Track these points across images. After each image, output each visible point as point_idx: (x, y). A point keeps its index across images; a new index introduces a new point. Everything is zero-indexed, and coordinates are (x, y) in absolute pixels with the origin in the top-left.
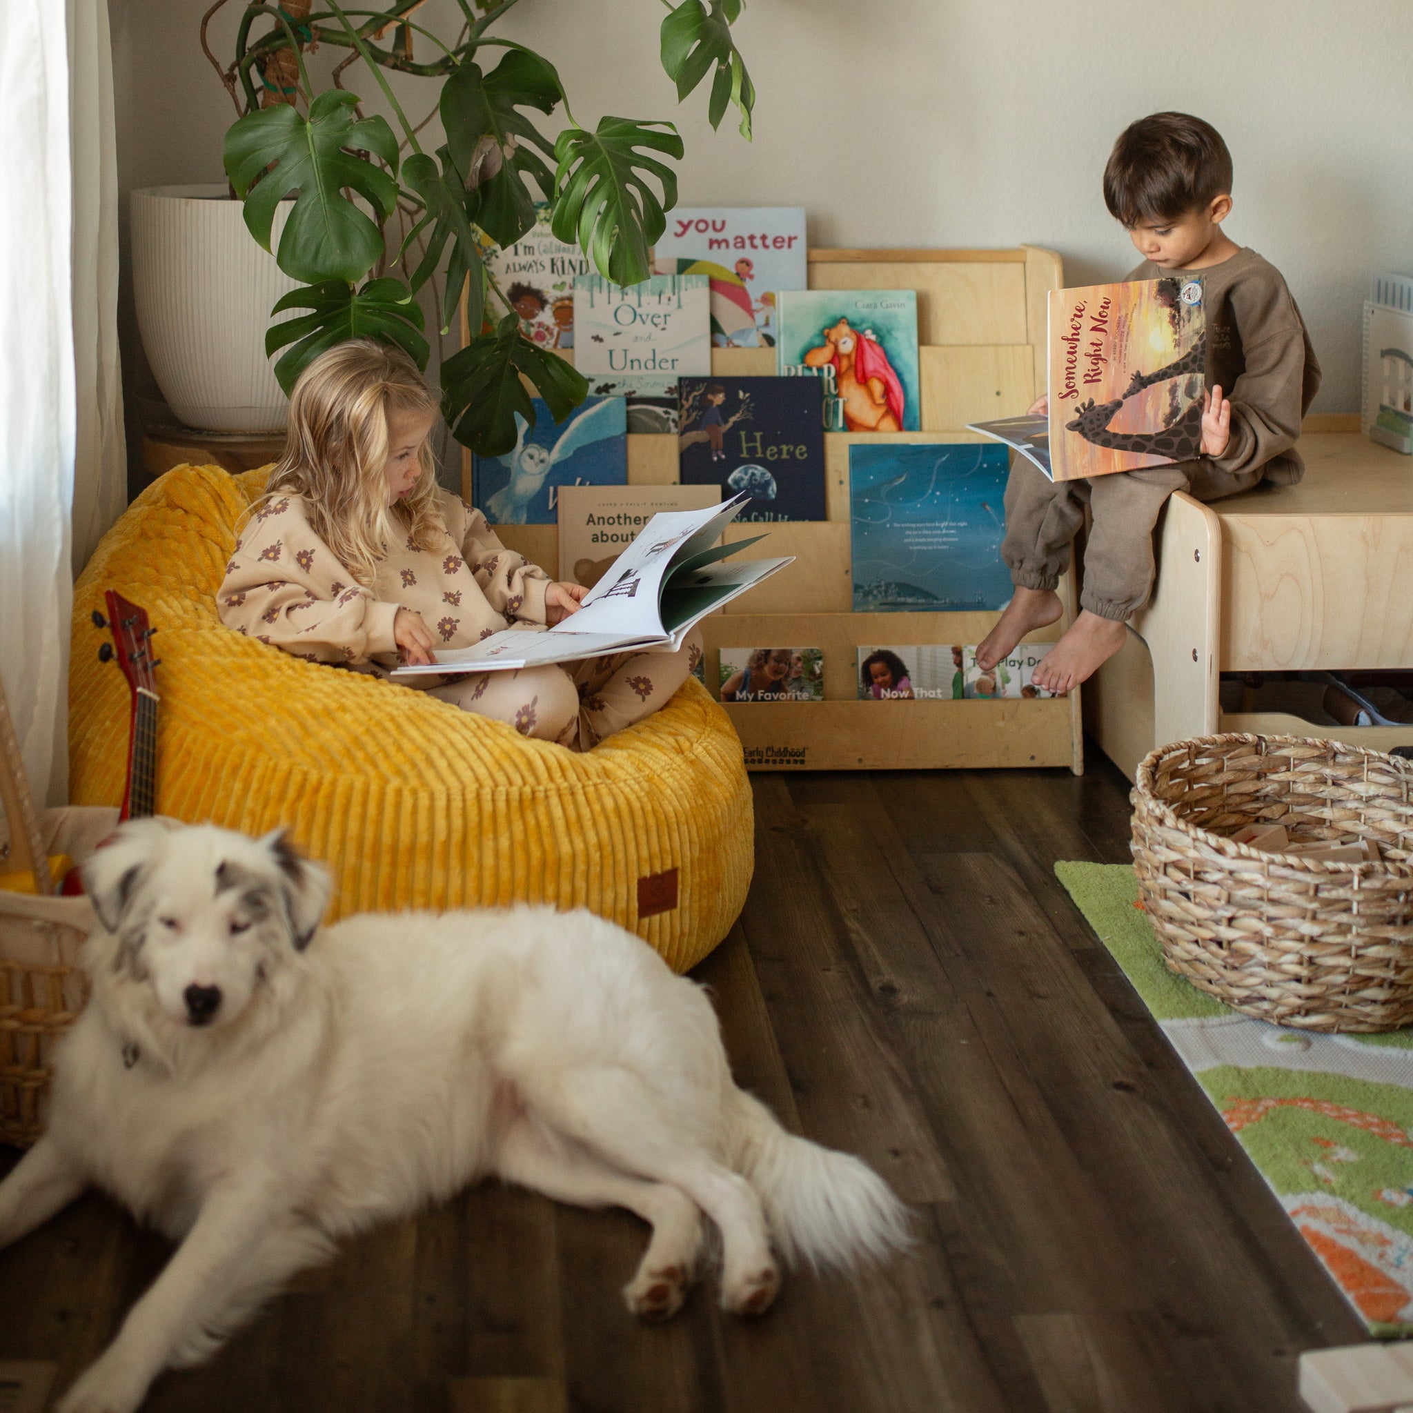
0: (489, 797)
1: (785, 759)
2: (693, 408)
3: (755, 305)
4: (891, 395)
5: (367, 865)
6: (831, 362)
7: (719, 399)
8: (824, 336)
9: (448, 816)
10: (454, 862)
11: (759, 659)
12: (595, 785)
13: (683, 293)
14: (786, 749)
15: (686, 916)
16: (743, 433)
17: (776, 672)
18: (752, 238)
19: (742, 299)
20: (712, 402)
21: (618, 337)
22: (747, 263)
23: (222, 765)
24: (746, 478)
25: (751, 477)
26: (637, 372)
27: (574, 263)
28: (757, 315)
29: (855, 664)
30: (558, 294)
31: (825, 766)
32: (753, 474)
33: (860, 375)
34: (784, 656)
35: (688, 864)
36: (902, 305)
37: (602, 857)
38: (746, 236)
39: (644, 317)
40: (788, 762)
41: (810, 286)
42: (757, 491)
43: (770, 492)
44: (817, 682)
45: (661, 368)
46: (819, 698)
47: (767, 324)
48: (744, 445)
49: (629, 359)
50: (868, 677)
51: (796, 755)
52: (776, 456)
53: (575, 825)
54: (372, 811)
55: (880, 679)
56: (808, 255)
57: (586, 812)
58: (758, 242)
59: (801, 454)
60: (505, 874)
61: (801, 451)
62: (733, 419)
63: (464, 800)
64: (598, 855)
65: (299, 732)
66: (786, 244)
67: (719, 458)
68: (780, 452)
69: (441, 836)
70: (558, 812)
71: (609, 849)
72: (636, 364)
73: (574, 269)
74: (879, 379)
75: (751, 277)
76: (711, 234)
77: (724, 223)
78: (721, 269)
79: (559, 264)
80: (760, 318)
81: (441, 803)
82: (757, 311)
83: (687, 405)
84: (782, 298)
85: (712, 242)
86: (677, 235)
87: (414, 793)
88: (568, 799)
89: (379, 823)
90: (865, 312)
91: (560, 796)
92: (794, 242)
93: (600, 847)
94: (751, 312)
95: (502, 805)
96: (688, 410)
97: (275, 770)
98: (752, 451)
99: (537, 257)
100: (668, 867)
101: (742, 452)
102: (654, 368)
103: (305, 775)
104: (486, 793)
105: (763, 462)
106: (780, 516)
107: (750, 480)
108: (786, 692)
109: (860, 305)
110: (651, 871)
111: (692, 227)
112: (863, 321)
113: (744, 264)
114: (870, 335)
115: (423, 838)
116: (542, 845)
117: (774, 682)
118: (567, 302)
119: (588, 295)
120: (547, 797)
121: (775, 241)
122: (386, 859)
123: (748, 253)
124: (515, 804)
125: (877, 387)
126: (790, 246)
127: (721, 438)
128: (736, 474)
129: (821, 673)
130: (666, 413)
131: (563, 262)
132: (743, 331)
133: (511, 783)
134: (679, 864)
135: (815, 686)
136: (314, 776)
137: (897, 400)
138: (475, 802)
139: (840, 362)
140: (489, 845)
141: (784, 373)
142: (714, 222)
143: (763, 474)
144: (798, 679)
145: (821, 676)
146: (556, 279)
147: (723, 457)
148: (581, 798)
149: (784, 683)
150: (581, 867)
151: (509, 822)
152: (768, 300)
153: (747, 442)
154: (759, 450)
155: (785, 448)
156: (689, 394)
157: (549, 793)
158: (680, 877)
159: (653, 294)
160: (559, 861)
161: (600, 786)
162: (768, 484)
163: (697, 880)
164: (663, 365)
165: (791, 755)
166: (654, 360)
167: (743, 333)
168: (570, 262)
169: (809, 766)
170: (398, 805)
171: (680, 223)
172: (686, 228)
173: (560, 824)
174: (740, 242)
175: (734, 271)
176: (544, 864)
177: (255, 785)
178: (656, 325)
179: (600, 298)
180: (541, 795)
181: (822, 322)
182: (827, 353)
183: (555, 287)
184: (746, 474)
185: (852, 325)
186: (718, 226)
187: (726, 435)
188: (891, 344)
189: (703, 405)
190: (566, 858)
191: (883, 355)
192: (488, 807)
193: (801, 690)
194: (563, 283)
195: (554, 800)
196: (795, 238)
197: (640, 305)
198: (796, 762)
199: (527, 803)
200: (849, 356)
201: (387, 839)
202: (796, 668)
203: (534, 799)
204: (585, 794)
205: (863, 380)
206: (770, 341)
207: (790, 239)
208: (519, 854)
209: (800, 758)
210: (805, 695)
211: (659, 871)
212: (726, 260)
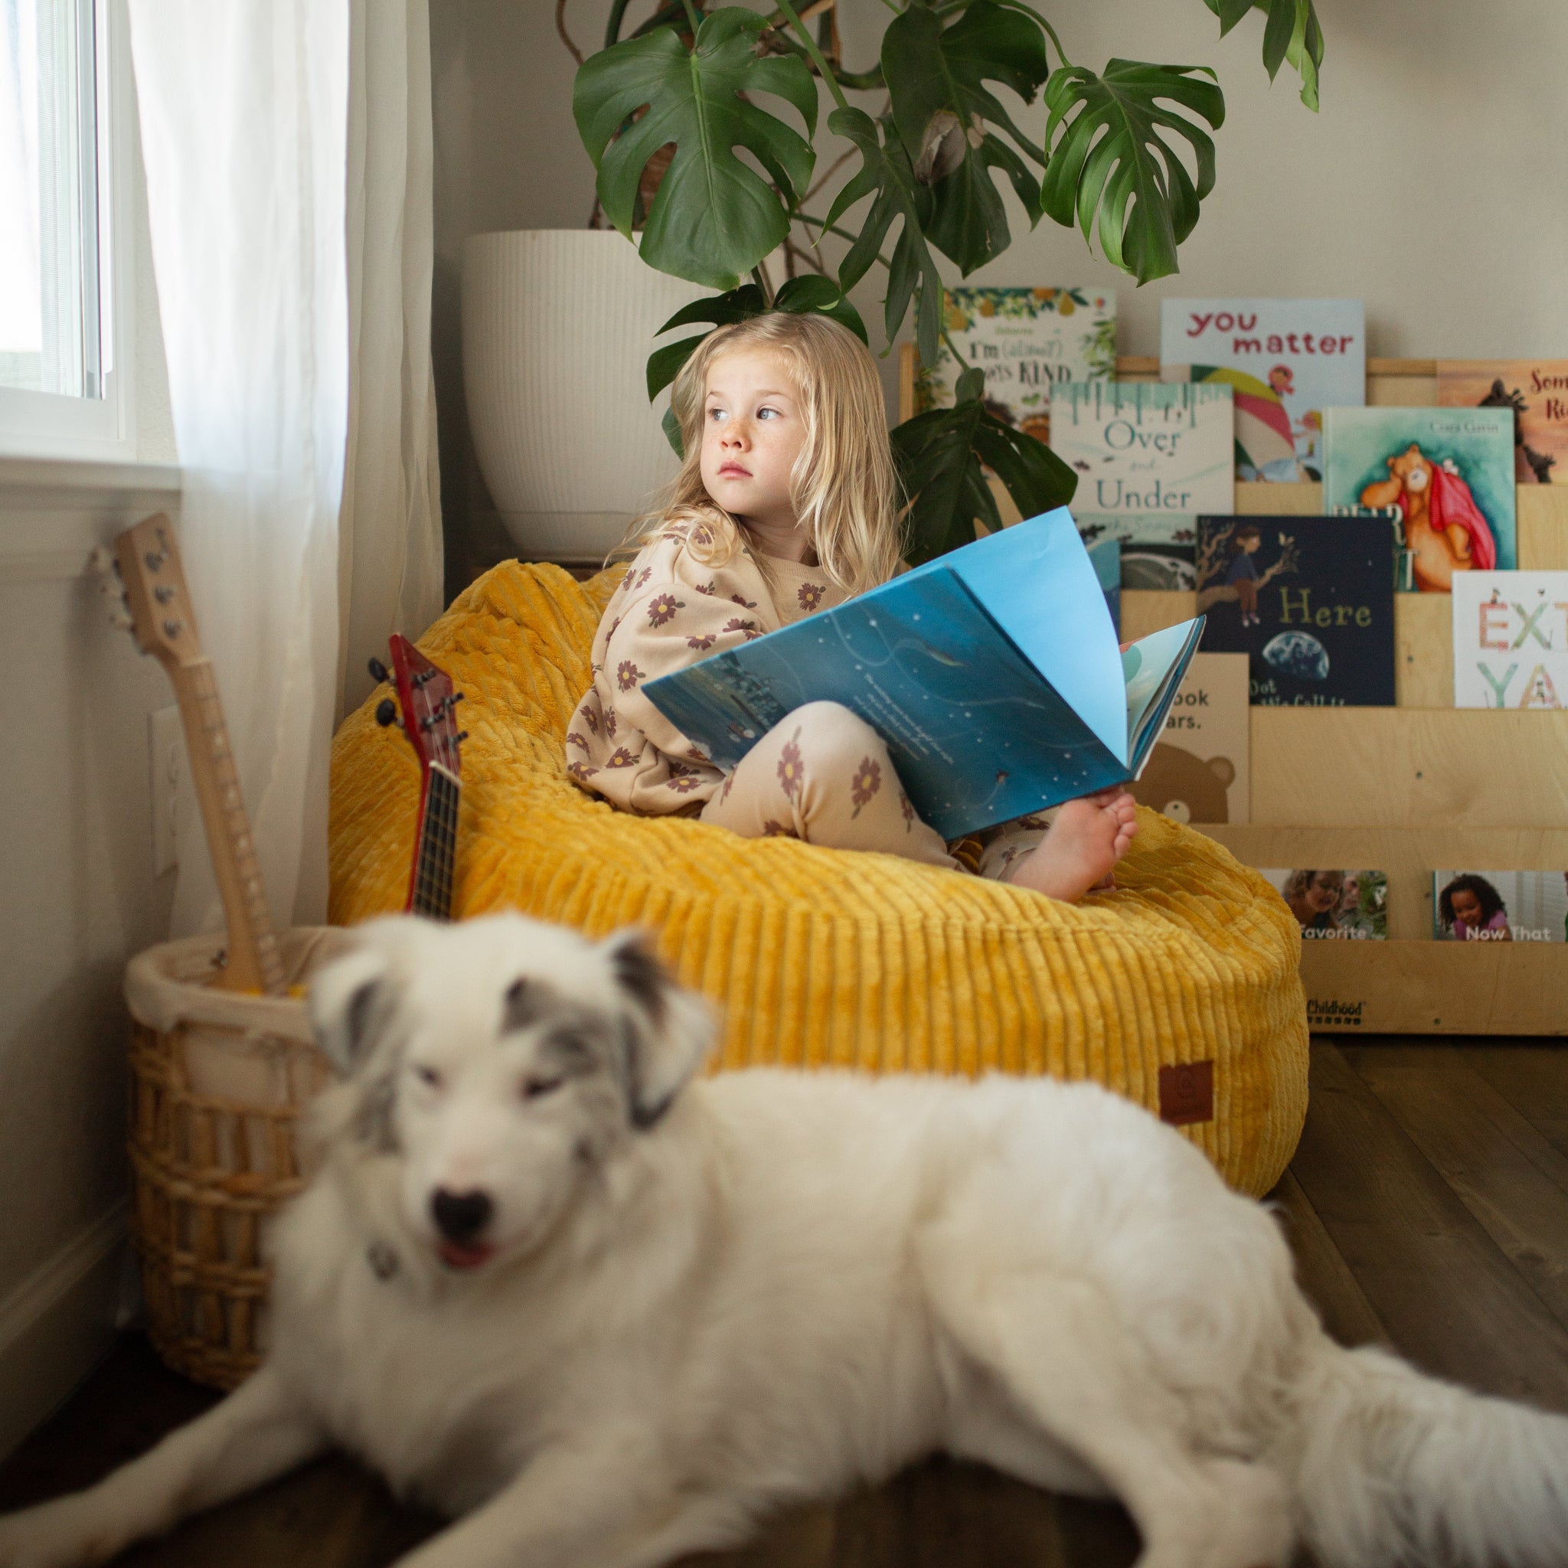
0: (939, 931)
1: (1333, 1016)
2: (1216, 556)
3: (1295, 428)
4: (1478, 548)
5: (761, 1017)
6: (1398, 501)
7: (1253, 544)
8: (1388, 466)
9: (881, 952)
10: (893, 1019)
11: (1299, 883)
12: (1091, 932)
13: (1198, 407)
14: (1334, 1003)
15: (1226, 1135)
16: (1284, 591)
17: (1323, 901)
18: (1292, 339)
19: (1276, 419)
20: (1242, 548)
21: (1110, 464)
22: (1285, 372)
23: (548, 882)
24: (1288, 649)
25: (1294, 649)
26: (1134, 510)
27: (1050, 368)
28: (1297, 442)
29: (1430, 895)
30: (1029, 409)
31: (1389, 1027)
32: (1297, 645)
33: (1436, 519)
34: (1333, 879)
35: (1228, 1060)
36: (1495, 428)
37: (1106, 1027)
38: (1283, 335)
39: (1145, 438)
40: (1338, 1021)
41: (1369, 400)
42: (1303, 667)
43: (1320, 669)
44: (1378, 915)
45: (1166, 504)
46: (1380, 938)
47: (1311, 453)
48: (1286, 606)
49: (1124, 491)
50: (1449, 911)
51: (1348, 1011)
52: (1329, 622)
53: (1064, 980)
54: (768, 942)
55: (1465, 914)
56: (1368, 365)
57: (1078, 965)
58: (1300, 344)
59: (1364, 619)
60: (967, 1036)
61: (1363, 615)
62: (1270, 572)
63: (903, 933)
64: (1100, 1022)
65: (661, 848)
66: (1337, 348)
67: (1251, 622)
68: (1334, 616)
69: (871, 978)
70: (1038, 960)
71: (1116, 1016)
72: (1133, 500)
73: (1051, 377)
74: (1463, 526)
75: (1290, 391)
76: (1237, 333)
77: (1254, 319)
78: (1250, 379)
79: (1031, 371)
80: (1301, 446)
81: (870, 934)
82: (1298, 436)
83: (1209, 551)
84: (1331, 418)
85: (1237, 344)
86: (1191, 334)
87: (830, 919)
88: (1052, 945)
89: (778, 957)
90: (1444, 436)
91: (1040, 940)
92: (1349, 346)
93: (1104, 1012)
94: (1289, 438)
95: (958, 944)
96: (1210, 559)
97: (624, 885)
98: (1296, 614)
99: (1002, 360)
100: (1201, 1057)
101: (1282, 615)
102: (1158, 504)
103: (670, 897)
104: (936, 928)
105: (1312, 629)
106: (1333, 701)
107: (1294, 652)
108: (1336, 928)
109: (1436, 426)
110: (1177, 1058)
111: (1211, 327)
112: (1440, 448)
113: (1281, 375)
114: (1450, 467)
115: (845, 981)
116: (1017, 1000)
117: (1318, 914)
118: (1040, 421)
119: (1069, 408)
120: (1021, 941)
121: (1323, 343)
122: (789, 1010)
123: (1286, 358)
124: (976, 944)
125: (1460, 537)
126: (1342, 350)
127: (1255, 596)
128: (1274, 644)
129: (1384, 904)
130: (1174, 564)
131: (1036, 368)
132: (1278, 463)
133: (968, 917)
134: (1215, 1055)
135: (1376, 921)
136: (682, 896)
137: (1485, 554)
138: (919, 936)
139: (1409, 502)
140: (941, 995)
141: (1333, 512)
142: (1241, 318)
143: (1311, 645)
144: (1352, 911)
145: (1383, 907)
146: (1027, 390)
147: (1257, 621)
148: (1070, 946)
149: (1333, 916)
150: (1077, 1037)
151: (970, 968)
152: (1313, 421)
153: (1290, 601)
154: (1306, 613)
155: (1341, 611)
156: (1211, 537)
157: (1024, 936)
158: (1216, 1075)
159: (1158, 407)
160: (1045, 1026)
161: (1097, 934)
162: (1317, 658)
163: (1239, 1084)
164: (1170, 501)
165: (1341, 1011)
166: (1157, 495)
167: (1278, 464)
168: (1046, 369)
169: (1367, 1026)
170: (807, 935)
171: (1196, 318)
172: (1202, 323)
173: (1043, 977)
174: (1276, 344)
175: (1267, 382)
176: (1023, 1029)
177: (594, 908)
178: (1161, 449)
179: (1087, 411)
180: (1012, 937)
181: (1384, 450)
182: (1392, 490)
183: (1025, 400)
184: (1288, 643)
185: (1425, 453)
186: (1247, 321)
187: (1261, 593)
188: (1479, 480)
189: (1231, 551)
190: (1055, 1023)
191: (1466, 493)
192: (938, 944)
193: (1356, 925)
194: (1036, 396)
195: (1032, 945)
196: (1350, 339)
197: (1139, 422)
198: (1348, 1021)
199: (994, 945)
200: (1421, 495)
201: (790, 981)
202: (1348, 897)
203: (1002, 941)
204: (1077, 942)
205: (1440, 526)
206: (1314, 475)
207: (1343, 341)
208: (986, 1010)
209: (1354, 1016)
210: (1362, 933)
211: (1188, 1061)
212: (1258, 367)
